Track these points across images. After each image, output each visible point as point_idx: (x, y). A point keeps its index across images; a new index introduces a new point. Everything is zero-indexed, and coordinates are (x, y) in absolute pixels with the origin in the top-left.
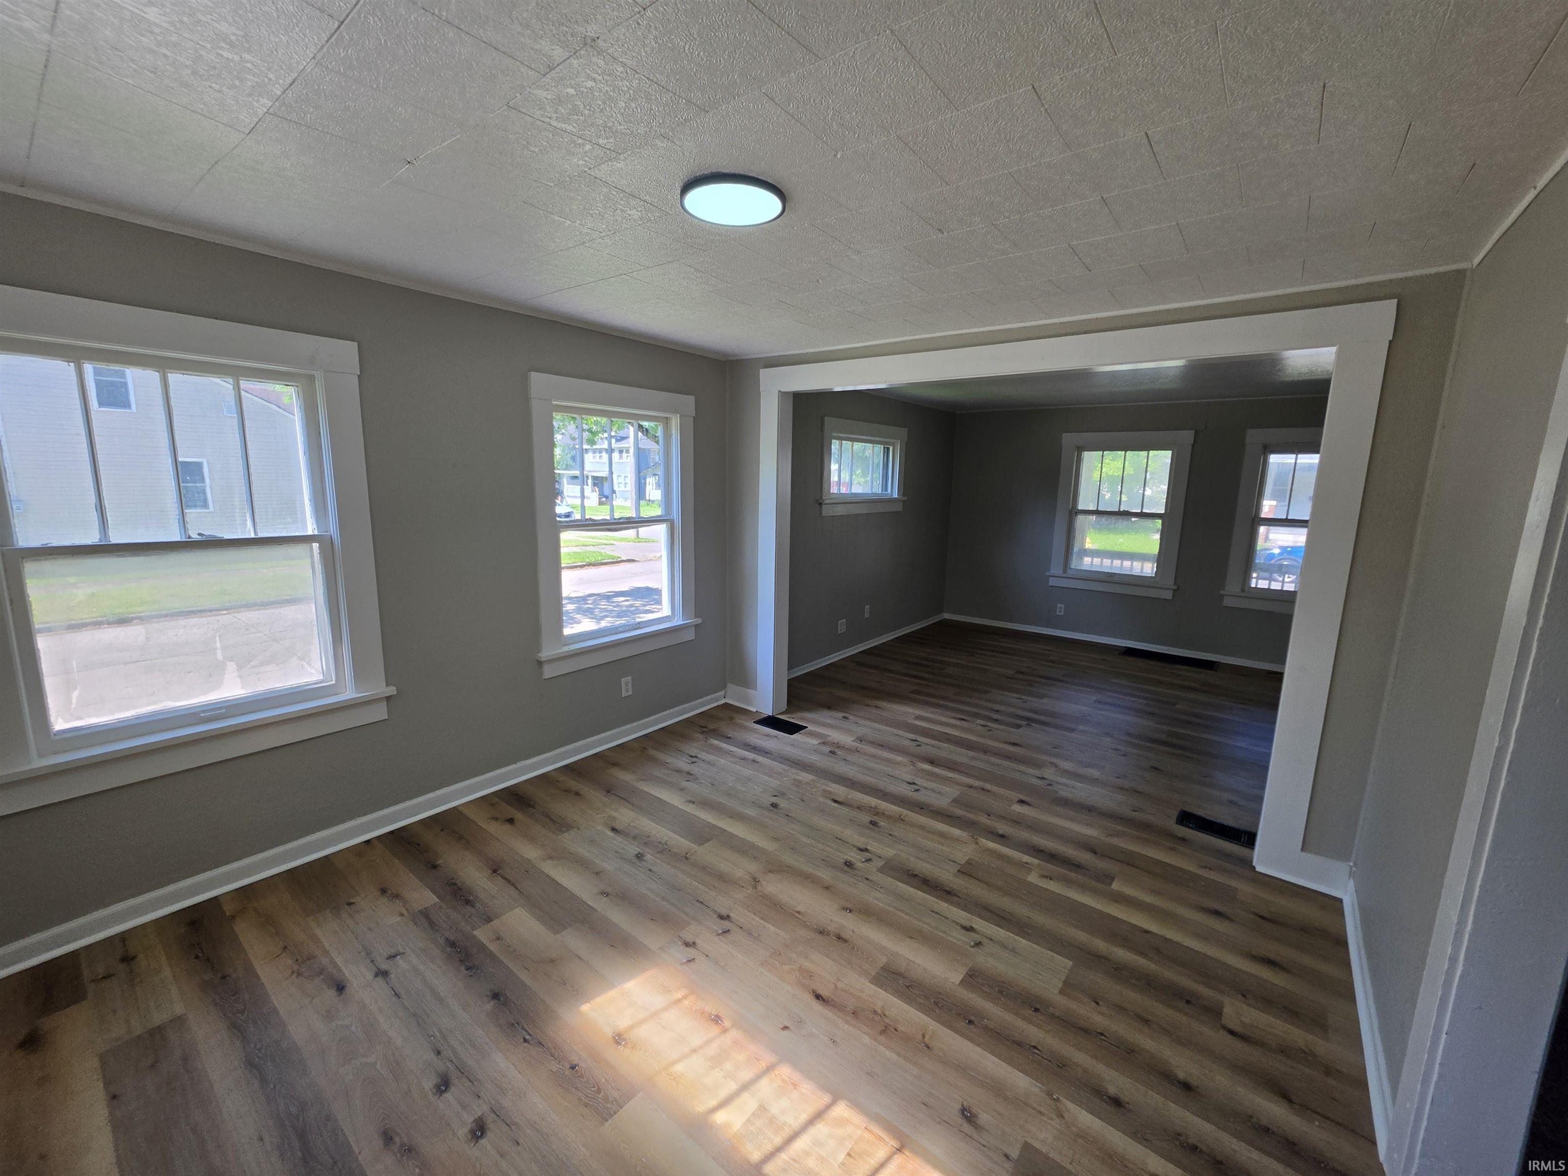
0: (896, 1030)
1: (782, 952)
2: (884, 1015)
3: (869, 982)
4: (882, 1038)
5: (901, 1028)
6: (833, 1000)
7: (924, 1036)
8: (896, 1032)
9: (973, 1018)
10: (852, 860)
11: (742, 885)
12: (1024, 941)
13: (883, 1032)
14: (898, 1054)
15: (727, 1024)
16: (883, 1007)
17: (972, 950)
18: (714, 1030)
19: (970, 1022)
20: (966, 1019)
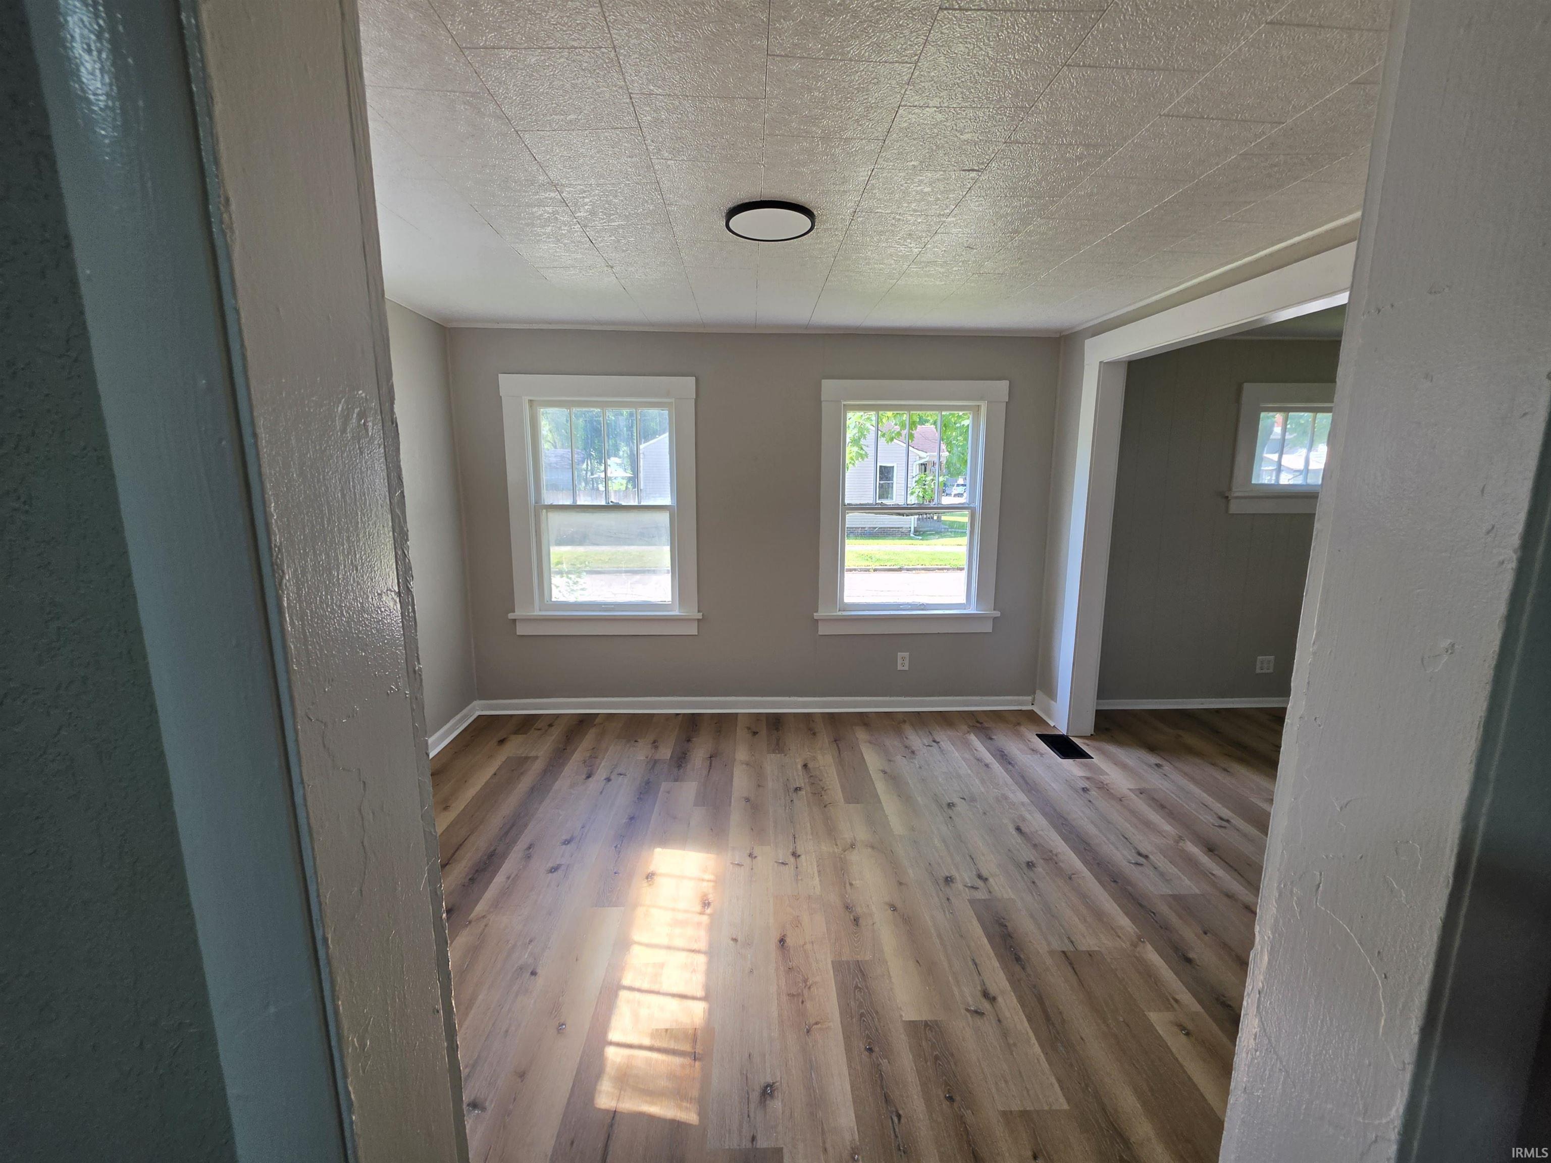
0: (803, 1002)
1: (800, 899)
2: (809, 988)
3: (832, 961)
4: (785, 998)
5: (809, 1005)
6: (788, 951)
7: (817, 1023)
8: (800, 1003)
9: (877, 1049)
10: (958, 877)
11: (838, 843)
12: (1037, 1049)
13: (791, 995)
14: (780, 1015)
15: (709, 911)
16: (816, 983)
17: (963, 1011)
18: (698, 908)
19: (870, 1050)
20: (869, 1044)
